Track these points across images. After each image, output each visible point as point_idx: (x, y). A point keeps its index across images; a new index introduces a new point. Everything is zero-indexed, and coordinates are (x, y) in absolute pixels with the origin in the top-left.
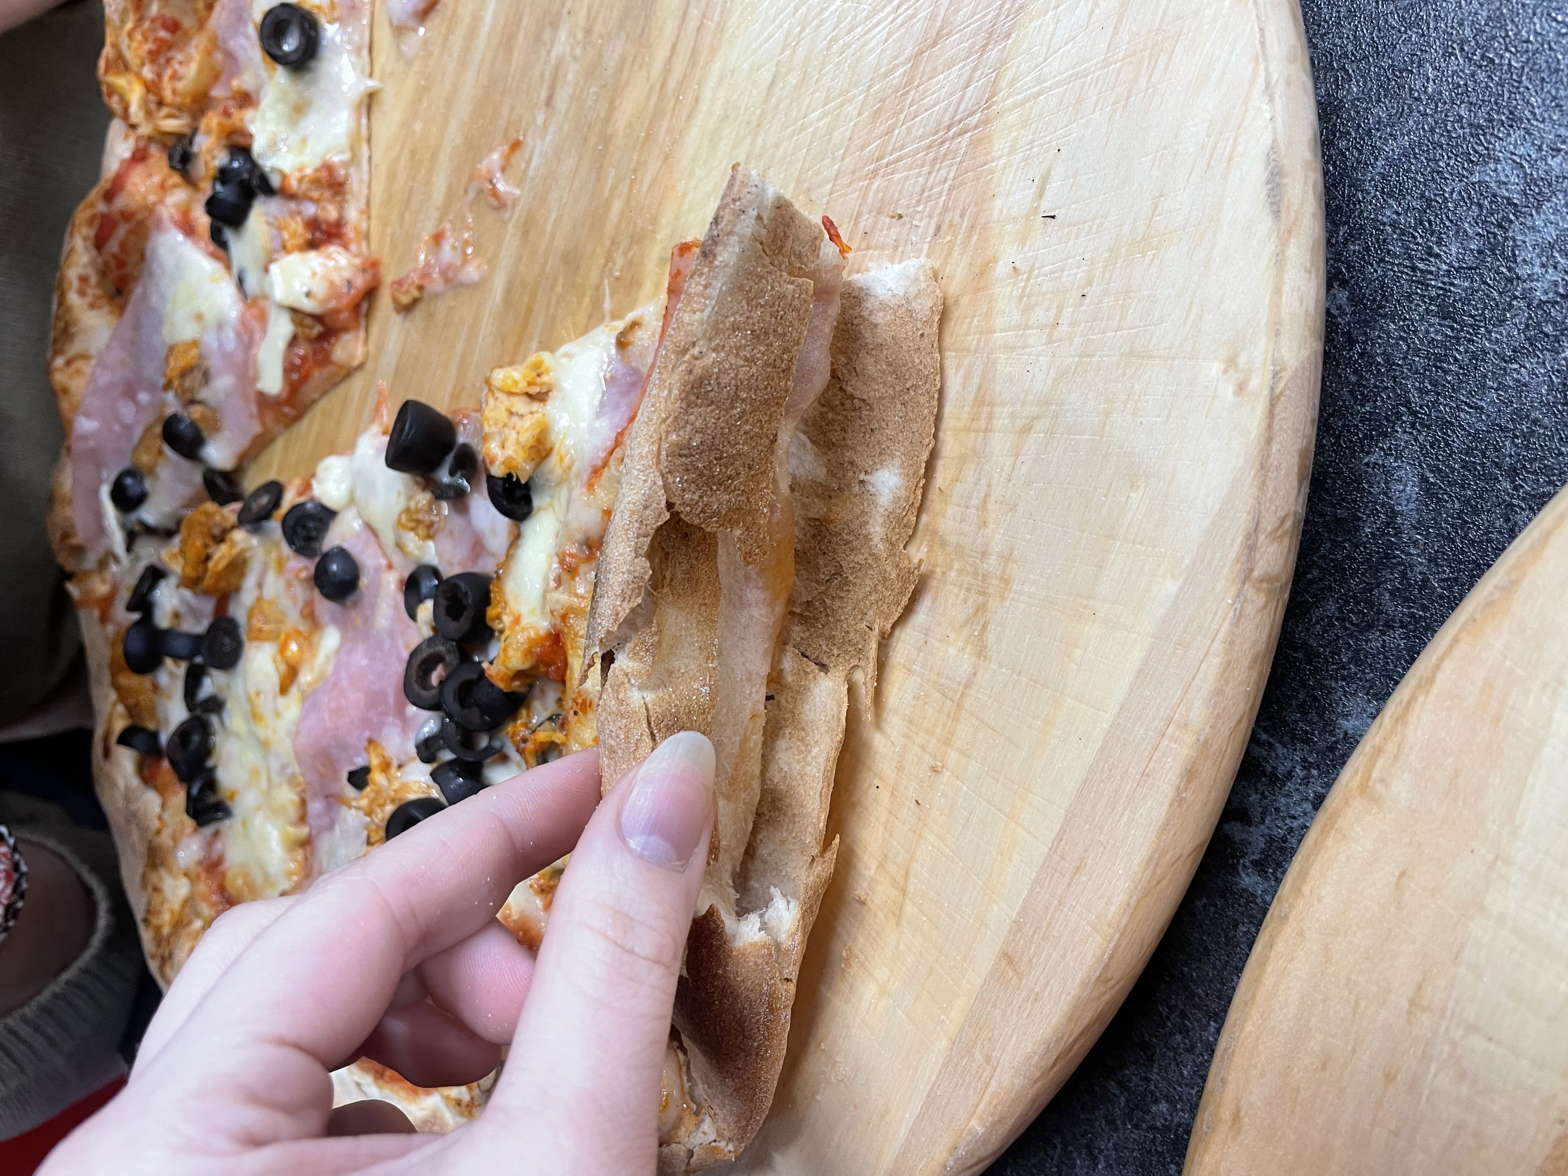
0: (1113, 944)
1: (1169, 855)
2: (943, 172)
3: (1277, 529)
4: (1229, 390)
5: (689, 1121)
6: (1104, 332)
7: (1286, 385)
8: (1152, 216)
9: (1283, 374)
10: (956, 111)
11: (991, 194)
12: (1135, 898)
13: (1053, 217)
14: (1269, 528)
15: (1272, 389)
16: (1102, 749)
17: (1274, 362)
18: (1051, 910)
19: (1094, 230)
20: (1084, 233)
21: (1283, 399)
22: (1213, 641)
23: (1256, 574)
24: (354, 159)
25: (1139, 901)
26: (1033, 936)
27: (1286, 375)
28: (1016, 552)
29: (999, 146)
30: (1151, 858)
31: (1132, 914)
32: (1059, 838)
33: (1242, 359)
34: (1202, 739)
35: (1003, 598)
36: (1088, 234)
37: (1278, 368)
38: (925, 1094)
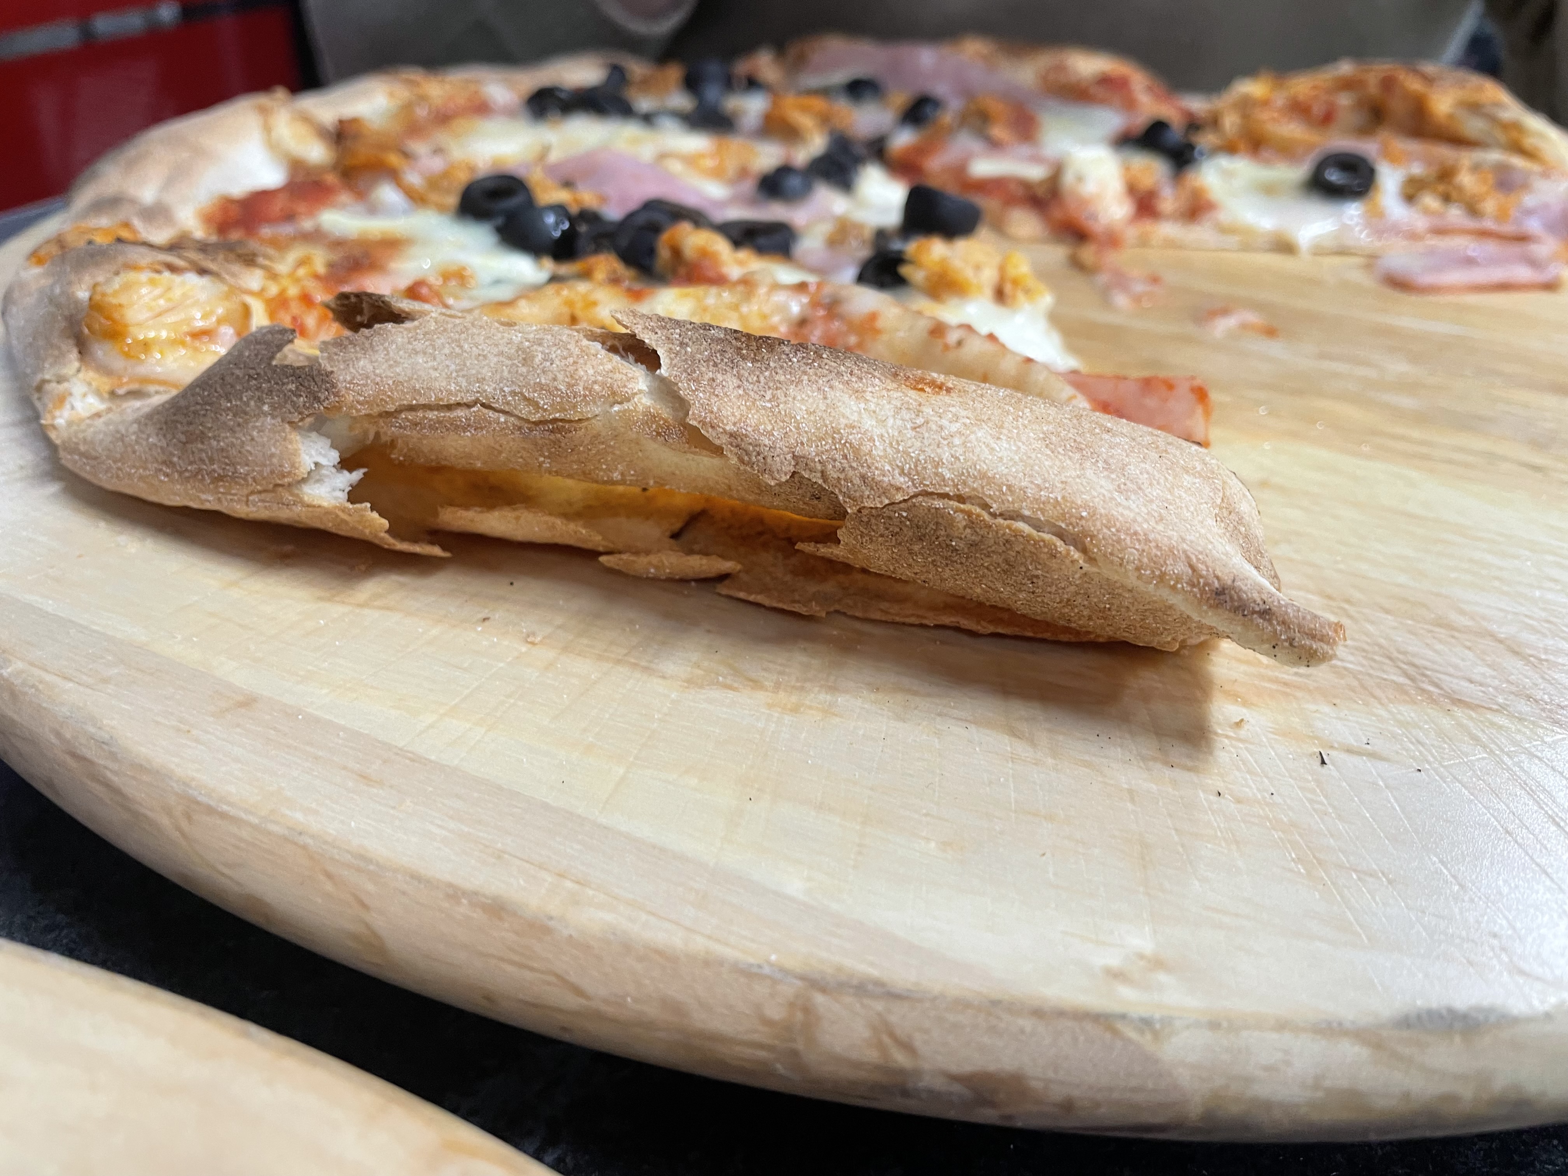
0: (243, 815)
1: (370, 887)
2: (1351, 658)
3: (892, 1035)
4: (1113, 960)
5: (106, 384)
6: (1170, 816)
7: (1130, 1041)
8: (1355, 871)
9: (1149, 1036)
10: (1437, 671)
11: (1337, 701)
12: (310, 841)
13: (1323, 762)
14: (893, 1019)
15: (1123, 1017)
16: (545, 806)
17: (1168, 1021)
18: (308, 748)
19: (1316, 806)
20: (1310, 796)
21: (1108, 1036)
22: (709, 937)
23: (819, 999)
24: (1224, 230)
25: (304, 847)
26: (275, 729)
27: (1146, 1040)
28: (838, 720)
29: (1407, 712)
30: (369, 861)
31: (286, 839)
32: (416, 759)
33: (1162, 977)
34: (551, 924)
35: (770, 706)
36: (1311, 801)
37: (1158, 1026)
38: (73, 619)
